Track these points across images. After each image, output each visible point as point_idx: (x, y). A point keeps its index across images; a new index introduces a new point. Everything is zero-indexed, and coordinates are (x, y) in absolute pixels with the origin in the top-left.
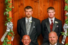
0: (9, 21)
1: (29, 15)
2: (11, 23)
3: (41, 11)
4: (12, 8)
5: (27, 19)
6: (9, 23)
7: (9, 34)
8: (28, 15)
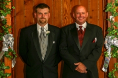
0: (7, 32)
1: (44, 20)
2: (11, 36)
3: (66, 10)
4: (12, 9)
5: (41, 27)
6: (6, 36)
7: (7, 55)
8: (41, 20)
